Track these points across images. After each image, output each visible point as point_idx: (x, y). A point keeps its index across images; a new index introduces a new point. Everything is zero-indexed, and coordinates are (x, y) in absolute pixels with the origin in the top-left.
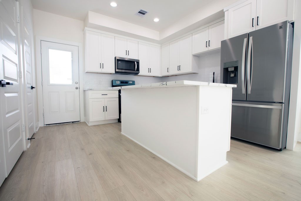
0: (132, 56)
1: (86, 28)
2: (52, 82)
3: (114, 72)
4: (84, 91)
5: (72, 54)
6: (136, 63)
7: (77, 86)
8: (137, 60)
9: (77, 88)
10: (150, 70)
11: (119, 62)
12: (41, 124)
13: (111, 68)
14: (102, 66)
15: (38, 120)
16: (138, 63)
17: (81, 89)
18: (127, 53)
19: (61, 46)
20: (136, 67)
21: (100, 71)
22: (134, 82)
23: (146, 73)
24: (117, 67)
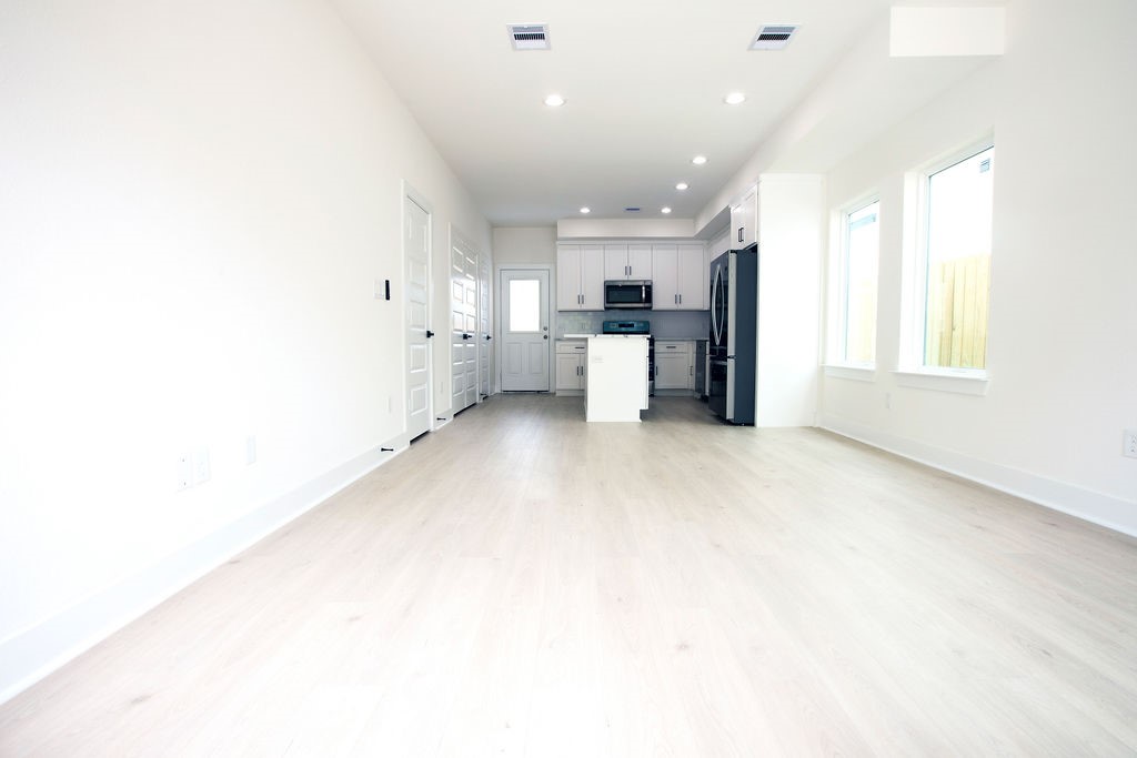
0: (639, 276)
1: (558, 243)
2: (513, 329)
3: (602, 308)
5: (540, 284)
6: (643, 288)
7: (546, 333)
8: (645, 281)
9: (546, 337)
10: (678, 299)
11: (614, 292)
12: (497, 390)
13: (596, 301)
14: (581, 299)
15: (493, 383)
16: (649, 289)
17: (552, 339)
18: (628, 270)
19: (525, 275)
20: (644, 296)
21: (578, 307)
22: (647, 323)
23: (671, 305)
24: (608, 299)
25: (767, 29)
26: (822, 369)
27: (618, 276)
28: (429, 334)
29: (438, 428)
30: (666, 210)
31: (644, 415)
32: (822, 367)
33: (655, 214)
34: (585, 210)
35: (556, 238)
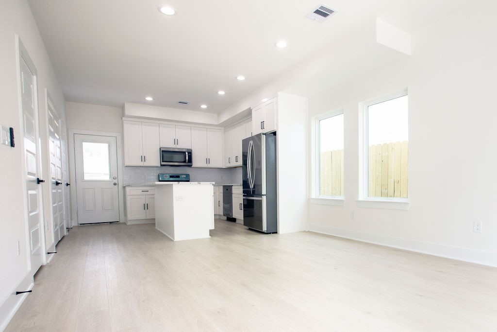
0: (183, 145)
2: (86, 178)
3: (159, 165)
4: (124, 187)
5: (109, 146)
6: (187, 153)
7: (116, 181)
8: (188, 149)
9: (115, 184)
10: (208, 161)
12: (75, 224)
13: (155, 160)
14: (143, 159)
16: (190, 153)
17: (121, 185)
18: (176, 142)
19: (95, 138)
20: (187, 158)
21: (141, 164)
22: (188, 175)
23: (203, 164)
24: (163, 159)
25: (322, 7)
26: (309, 200)
27: (170, 145)
28: (39, 181)
29: (48, 262)
30: (204, 106)
31: (212, 233)
32: (309, 199)
33: (196, 108)
34: (149, 99)
35: (123, 114)
